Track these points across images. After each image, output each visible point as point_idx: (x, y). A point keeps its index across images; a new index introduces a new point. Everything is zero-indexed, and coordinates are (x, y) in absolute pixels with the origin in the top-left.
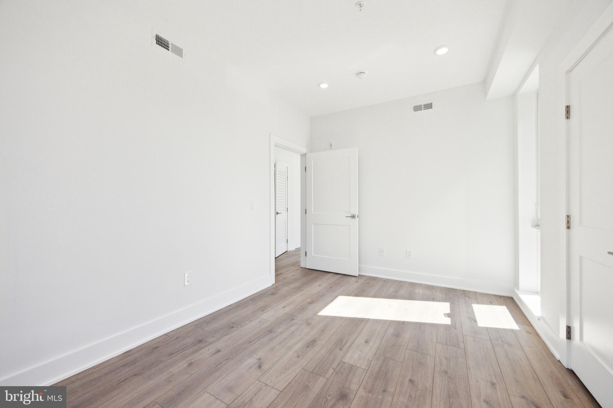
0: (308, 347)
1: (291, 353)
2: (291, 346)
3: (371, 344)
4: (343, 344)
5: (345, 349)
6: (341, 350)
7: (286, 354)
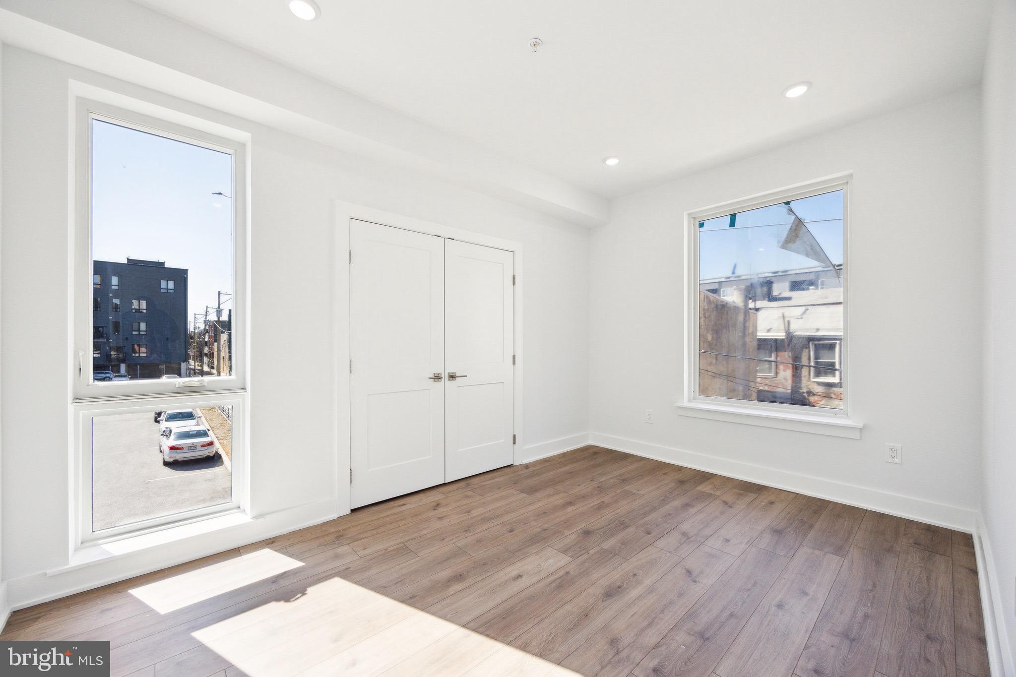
0: (619, 587)
1: (648, 582)
2: (649, 593)
3: (514, 573)
4: (559, 581)
5: (562, 573)
6: (567, 573)
7: (655, 581)
